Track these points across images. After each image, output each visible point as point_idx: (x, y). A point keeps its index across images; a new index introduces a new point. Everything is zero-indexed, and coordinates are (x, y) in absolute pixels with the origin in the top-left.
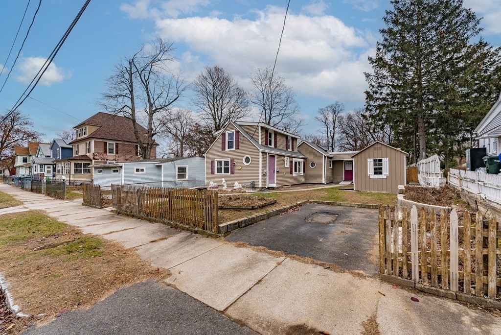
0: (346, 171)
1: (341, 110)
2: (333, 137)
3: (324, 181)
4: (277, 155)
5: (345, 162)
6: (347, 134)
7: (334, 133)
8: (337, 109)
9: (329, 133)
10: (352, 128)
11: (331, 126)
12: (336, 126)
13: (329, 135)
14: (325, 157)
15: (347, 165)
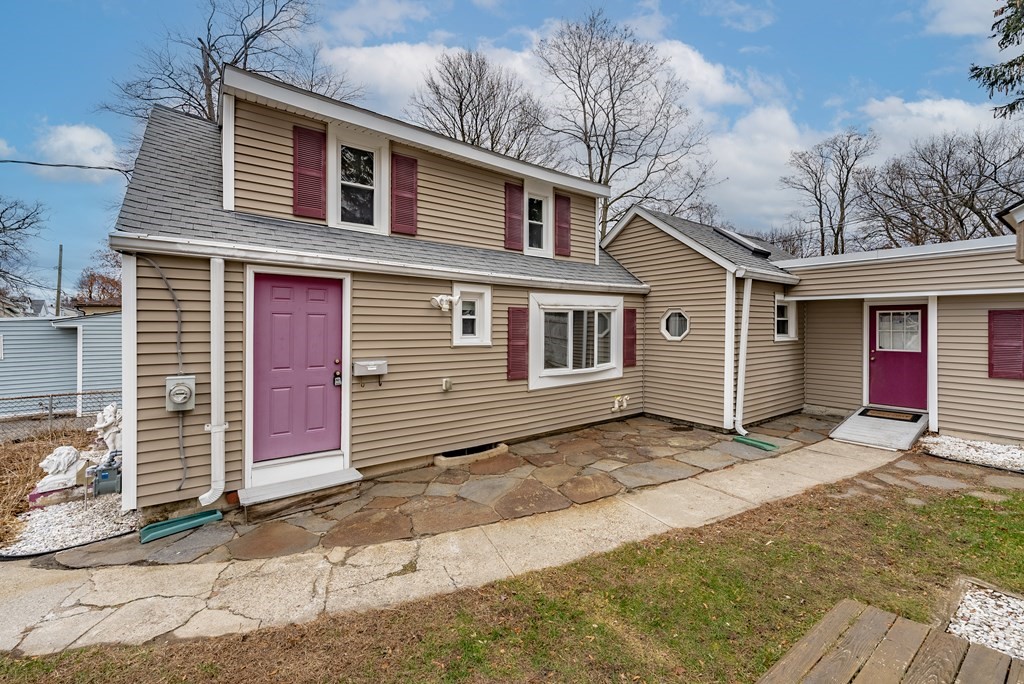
0: (880, 359)
1: (867, 149)
2: (840, 229)
3: (731, 416)
4: (356, 274)
5: (873, 310)
6: (888, 219)
7: (842, 218)
8: (852, 148)
9: (826, 220)
10: (904, 203)
11: (832, 198)
12: (848, 198)
13: (826, 224)
14: (740, 282)
15: (884, 327)
